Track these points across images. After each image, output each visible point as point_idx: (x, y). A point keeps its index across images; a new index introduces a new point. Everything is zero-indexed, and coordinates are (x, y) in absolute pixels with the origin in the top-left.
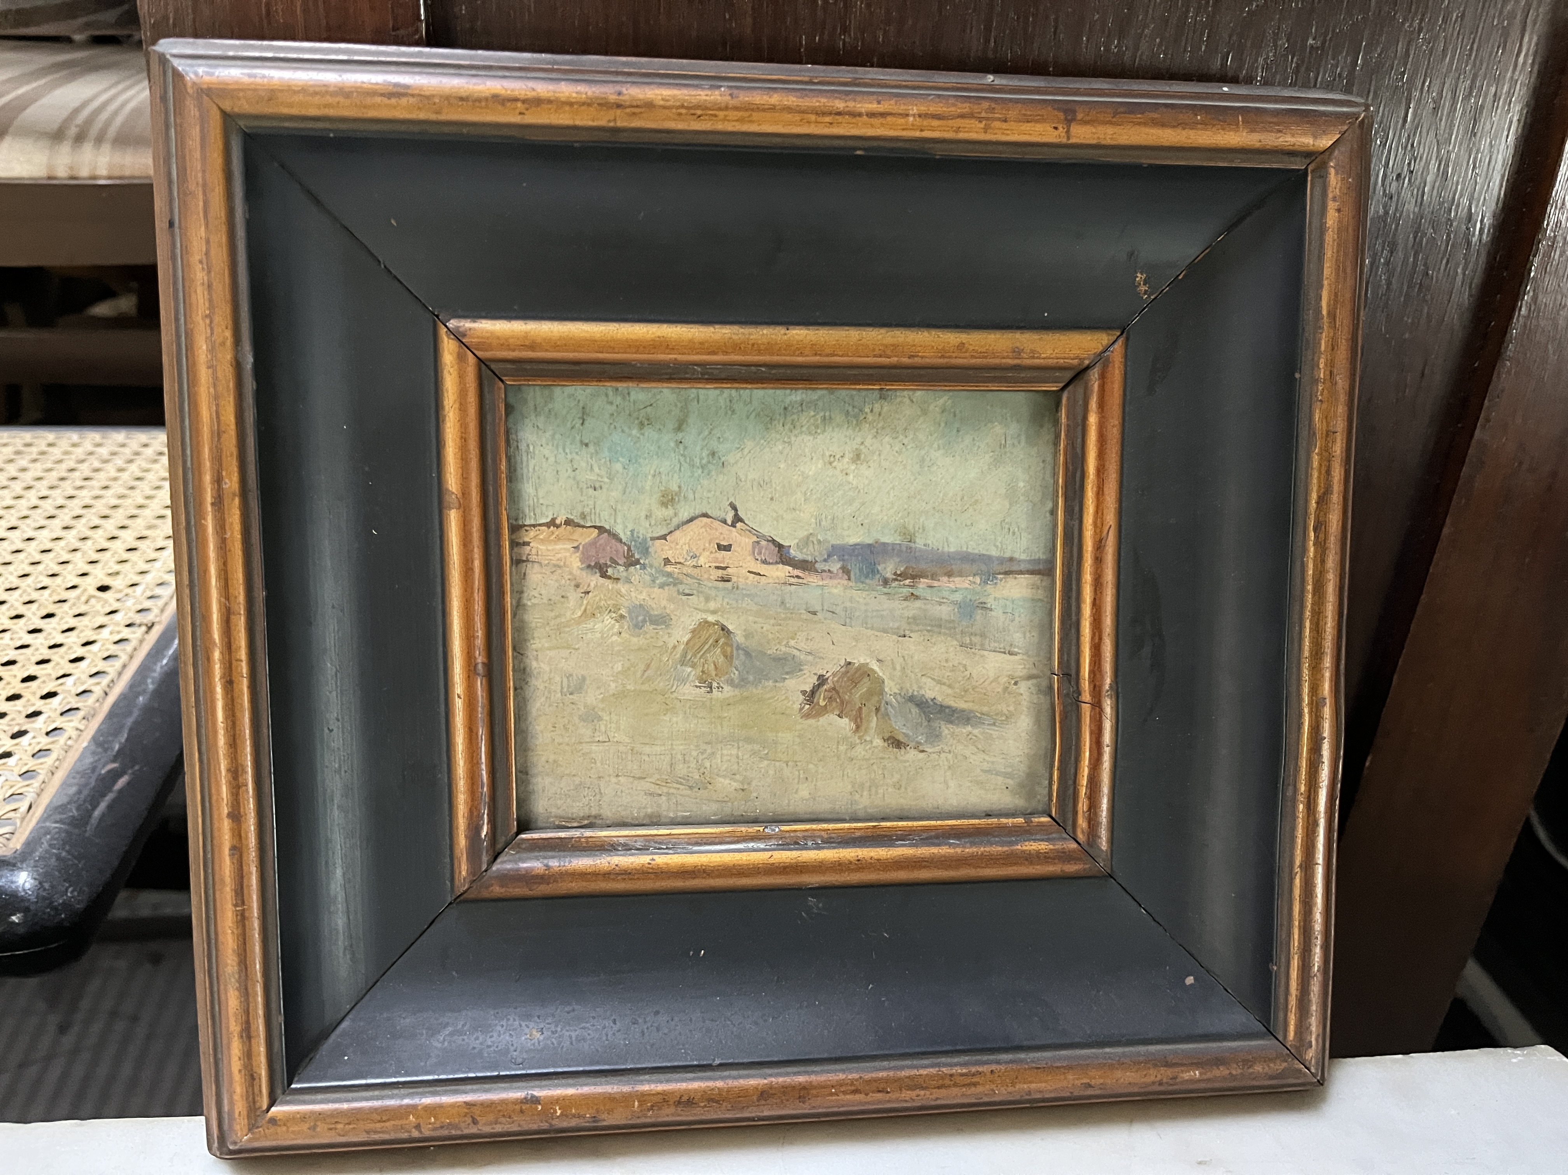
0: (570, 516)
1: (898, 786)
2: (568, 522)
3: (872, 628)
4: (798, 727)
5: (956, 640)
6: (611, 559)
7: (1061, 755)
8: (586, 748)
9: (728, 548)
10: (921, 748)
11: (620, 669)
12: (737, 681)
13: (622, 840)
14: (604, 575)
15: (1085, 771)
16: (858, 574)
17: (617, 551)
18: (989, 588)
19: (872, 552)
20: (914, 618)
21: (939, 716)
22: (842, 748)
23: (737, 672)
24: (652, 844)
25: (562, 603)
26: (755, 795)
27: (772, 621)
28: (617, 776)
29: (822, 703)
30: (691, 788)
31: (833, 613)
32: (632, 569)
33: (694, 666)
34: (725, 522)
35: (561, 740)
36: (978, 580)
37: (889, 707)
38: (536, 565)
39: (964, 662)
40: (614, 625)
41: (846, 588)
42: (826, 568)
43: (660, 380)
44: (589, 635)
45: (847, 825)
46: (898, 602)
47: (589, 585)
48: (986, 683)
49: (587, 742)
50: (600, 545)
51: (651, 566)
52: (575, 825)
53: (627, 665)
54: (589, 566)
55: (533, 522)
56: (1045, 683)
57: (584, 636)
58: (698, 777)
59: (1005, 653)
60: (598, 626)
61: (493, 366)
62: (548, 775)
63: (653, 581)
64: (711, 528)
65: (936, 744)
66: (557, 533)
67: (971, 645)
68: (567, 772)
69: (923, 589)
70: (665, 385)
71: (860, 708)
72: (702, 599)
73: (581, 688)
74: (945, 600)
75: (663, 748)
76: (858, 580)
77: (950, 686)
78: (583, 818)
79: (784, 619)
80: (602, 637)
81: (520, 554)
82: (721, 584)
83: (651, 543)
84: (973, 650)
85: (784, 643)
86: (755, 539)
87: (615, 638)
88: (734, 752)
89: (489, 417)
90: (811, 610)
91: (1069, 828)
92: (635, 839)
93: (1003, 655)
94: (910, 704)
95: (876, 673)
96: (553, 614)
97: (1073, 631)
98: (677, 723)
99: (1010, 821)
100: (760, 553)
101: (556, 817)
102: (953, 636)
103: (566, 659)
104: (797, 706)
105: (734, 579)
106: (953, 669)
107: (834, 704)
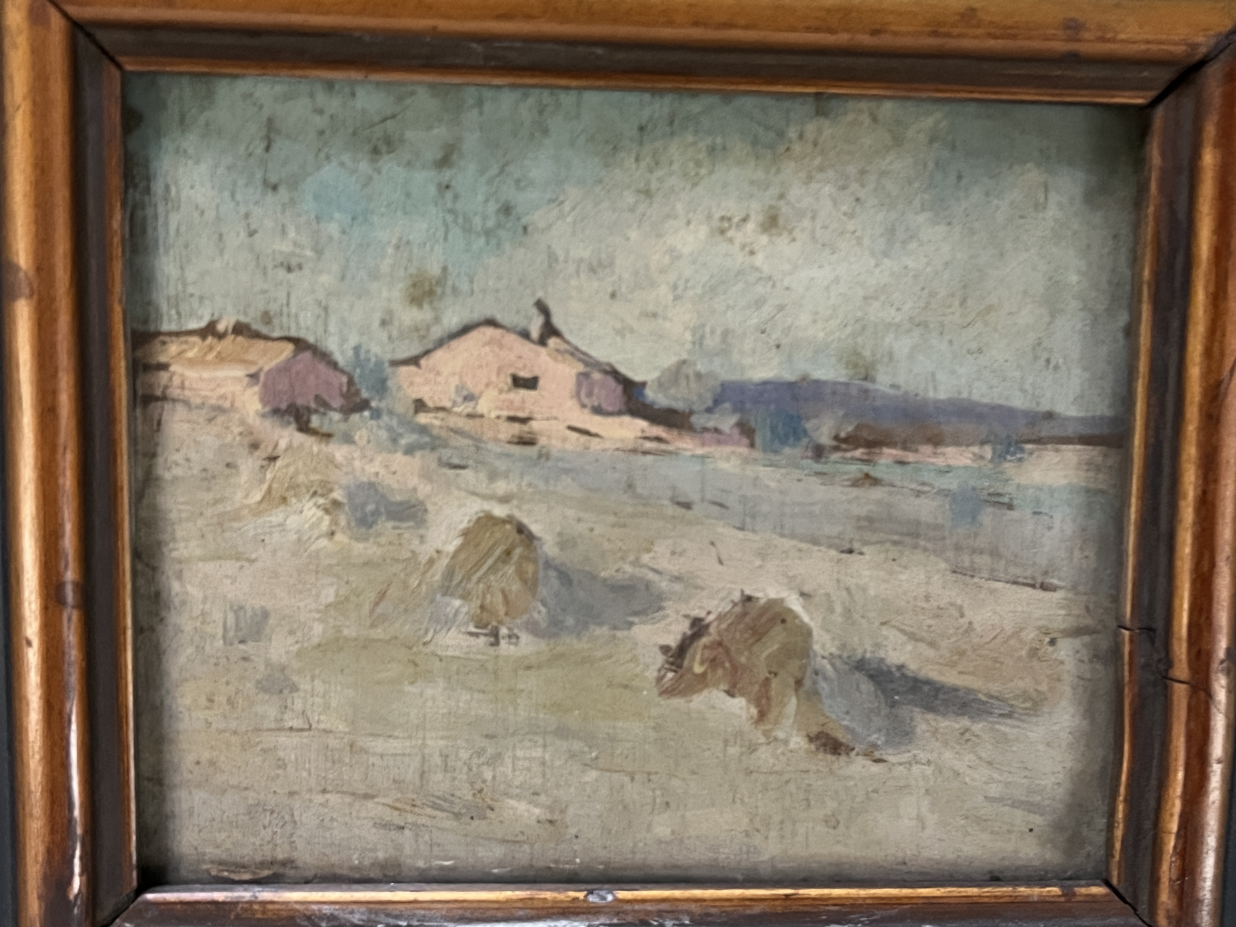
0: (243, 319)
1: (833, 823)
2: (240, 329)
3: (793, 536)
4: (654, 712)
5: (947, 560)
6: (317, 398)
7: (1130, 775)
8: (268, 740)
9: (531, 383)
10: (877, 754)
11: (331, 599)
12: (543, 625)
13: (327, 910)
14: (304, 428)
15: (1175, 806)
16: (769, 434)
17: (328, 384)
18: (1008, 467)
19: (795, 398)
20: (870, 519)
21: (911, 697)
22: (733, 751)
23: (543, 610)
24: (382, 917)
25: (227, 477)
26: (573, 831)
27: (612, 519)
28: (324, 791)
29: (698, 669)
30: (457, 816)
31: (721, 505)
32: (355, 417)
33: (465, 597)
34: (525, 335)
35: (222, 726)
36: (988, 451)
37: (820, 678)
38: (180, 407)
39: (959, 602)
40: (320, 520)
41: (746, 461)
42: (711, 424)
43: (409, 68)
44: (276, 536)
45: (737, 892)
46: (840, 489)
47: (276, 446)
48: (997, 641)
49: (269, 730)
50: (298, 373)
51: (391, 413)
52: (247, 877)
53: (343, 591)
54: (276, 411)
55: (173, 327)
56: (1105, 644)
57: (267, 538)
58: (470, 798)
59: (1033, 586)
60: (293, 521)
61: (102, 36)
62: (199, 786)
63: (394, 441)
64: (501, 346)
65: (903, 748)
66: (218, 349)
67: (972, 572)
68: (233, 781)
69: (887, 466)
70: (417, 77)
71: (767, 679)
72: (482, 476)
73: (258, 632)
74: (926, 488)
75: (408, 744)
76: (768, 448)
77: (932, 644)
78: (263, 865)
79: (633, 515)
80: (299, 539)
81: (151, 386)
82: (517, 450)
83: (389, 370)
84: (976, 580)
85: (631, 558)
86: (581, 368)
87: (324, 542)
88: (538, 753)
89: (91, 132)
90: (681, 499)
91: (1143, 908)
92: (351, 907)
93: (1030, 590)
94: (858, 675)
95: (796, 616)
96: (208, 497)
97: (1162, 549)
98: (434, 699)
99: (1035, 892)
100: (590, 394)
101: (212, 862)
102: (939, 553)
103: (234, 581)
104: (652, 674)
105: (542, 441)
106: (939, 613)
107: (720, 672)
